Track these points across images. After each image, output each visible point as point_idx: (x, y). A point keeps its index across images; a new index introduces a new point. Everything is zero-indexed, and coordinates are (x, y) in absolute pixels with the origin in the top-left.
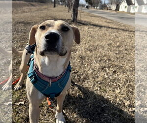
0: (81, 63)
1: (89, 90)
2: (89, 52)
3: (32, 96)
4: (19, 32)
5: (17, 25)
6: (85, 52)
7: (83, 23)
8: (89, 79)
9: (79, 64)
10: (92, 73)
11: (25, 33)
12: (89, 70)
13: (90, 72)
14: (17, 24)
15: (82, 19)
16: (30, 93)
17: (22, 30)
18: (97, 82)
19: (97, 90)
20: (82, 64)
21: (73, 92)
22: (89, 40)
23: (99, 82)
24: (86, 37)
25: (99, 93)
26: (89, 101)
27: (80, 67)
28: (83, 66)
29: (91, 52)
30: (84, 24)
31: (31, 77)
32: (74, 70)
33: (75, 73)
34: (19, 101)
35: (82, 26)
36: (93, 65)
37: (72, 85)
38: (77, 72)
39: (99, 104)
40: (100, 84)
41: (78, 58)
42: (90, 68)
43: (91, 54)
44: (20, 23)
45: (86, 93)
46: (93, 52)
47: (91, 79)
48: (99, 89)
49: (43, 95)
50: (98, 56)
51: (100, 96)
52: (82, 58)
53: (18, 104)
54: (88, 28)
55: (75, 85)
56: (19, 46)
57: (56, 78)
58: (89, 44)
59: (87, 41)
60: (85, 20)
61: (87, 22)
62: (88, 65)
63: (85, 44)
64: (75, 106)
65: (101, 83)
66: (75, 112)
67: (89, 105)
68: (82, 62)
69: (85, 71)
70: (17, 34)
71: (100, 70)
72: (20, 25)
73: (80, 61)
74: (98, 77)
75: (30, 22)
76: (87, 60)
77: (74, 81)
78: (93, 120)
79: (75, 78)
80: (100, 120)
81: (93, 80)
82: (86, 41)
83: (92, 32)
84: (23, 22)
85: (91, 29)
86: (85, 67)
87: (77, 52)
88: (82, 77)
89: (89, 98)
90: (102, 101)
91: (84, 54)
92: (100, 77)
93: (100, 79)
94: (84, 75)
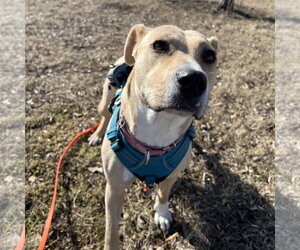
0: (223, 109)
1: (228, 171)
2: (247, 86)
3: (112, 173)
4: (107, 26)
5: (106, 11)
6: (239, 85)
7: (247, 12)
8: (234, 147)
9: (219, 112)
10: (244, 136)
11: (118, 29)
12: (239, 127)
13: (239, 132)
14: (106, 8)
15: (246, 4)
16: (109, 168)
17: (113, 22)
18: (251, 157)
19: (248, 173)
20: (226, 112)
21: (196, 169)
22: (254, 59)
23: (255, 158)
24: (247, 50)
25: (249, 180)
26: (226, 193)
27: (220, 119)
28: (227, 116)
29: (250, 88)
30: (248, 17)
31: (112, 140)
32: (204, 123)
33: (206, 129)
34: (94, 166)
35: (242, 22)
36: (250, 118)
37: (196, 154)
38: (212, 128)
39: (245, 203)
40: (256, 161)
41: (219, 98)
42: (243, 123)
43: (249, 93)
44: (111, 5)
45: (221, 175)
46: (257, 88)
47: (239, 148)
48: (251, 171)
49: (132, 175)
50: (265, 98)
51: (252, 186)
52: (227, 98)
53: (93, 170)
54: (258, 28)
55: (202, 153)
56: (106, 58)
57: (162, 149)
58: (251, 67)
59: (248, 60)
60: (253, 5)
61: (258, 11)
62: (238, 116)
63: (242, 66)
64: (194, 195)
65: (259, 160)
66: (193, 208)
67: (224, 201)
68: (227, 107)
69: (228, 128)
70: (104, 32)
71: (264, 132)
72: (111, 10)
73: (221, 106)
74: (254, 146)
75: (131, 4)
76: (238, 106)
77: (201, 145)
78: (226, 231)
79: (205, 139)
80: (241, 235)
81: (244, 150)
82: (245, 58)
83: (263, 38)
84: (117, 6)
85: (264, 31)
86: (231, 121)
87: (219, 84)
88: (220, 141)
89: (226, 187)
90: (253, 198)
91: (233, 90)
92: (260, 146)
93: (259, 151)
94: (225, 137)
